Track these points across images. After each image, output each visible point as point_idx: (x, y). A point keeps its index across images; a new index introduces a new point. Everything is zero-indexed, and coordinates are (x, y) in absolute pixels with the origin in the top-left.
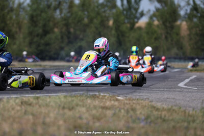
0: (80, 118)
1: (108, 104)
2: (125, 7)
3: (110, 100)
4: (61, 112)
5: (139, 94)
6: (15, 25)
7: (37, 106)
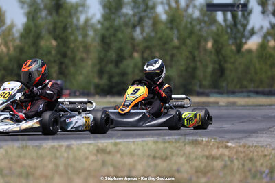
0: (178, 171)
1: (215, 152)
2: (228, 23)
3: (218, 148)
4: (151, 163)
5: (256, 140)
6: (81, 49)
7: (118, 156)
